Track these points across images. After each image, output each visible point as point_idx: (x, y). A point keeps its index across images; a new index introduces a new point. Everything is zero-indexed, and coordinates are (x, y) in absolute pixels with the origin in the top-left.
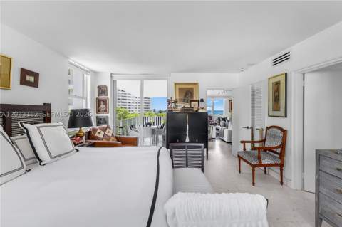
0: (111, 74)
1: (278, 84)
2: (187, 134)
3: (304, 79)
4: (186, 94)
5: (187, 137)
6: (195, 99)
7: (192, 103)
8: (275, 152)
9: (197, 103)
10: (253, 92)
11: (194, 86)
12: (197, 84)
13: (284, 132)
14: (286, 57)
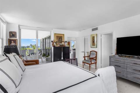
0: (19, 25)
1: (94, 37)
2: (62, 56)
3: (101, 36)
4: (60, 39)
5: (62, 57)
6: (63, 41)
7: (62, 43)
8: (94, 59)
9: (64, 43)
10: (85, 39)
11: (63, 36)
12: (64, 35)
13: (96, 52)
14: (96, 29)
